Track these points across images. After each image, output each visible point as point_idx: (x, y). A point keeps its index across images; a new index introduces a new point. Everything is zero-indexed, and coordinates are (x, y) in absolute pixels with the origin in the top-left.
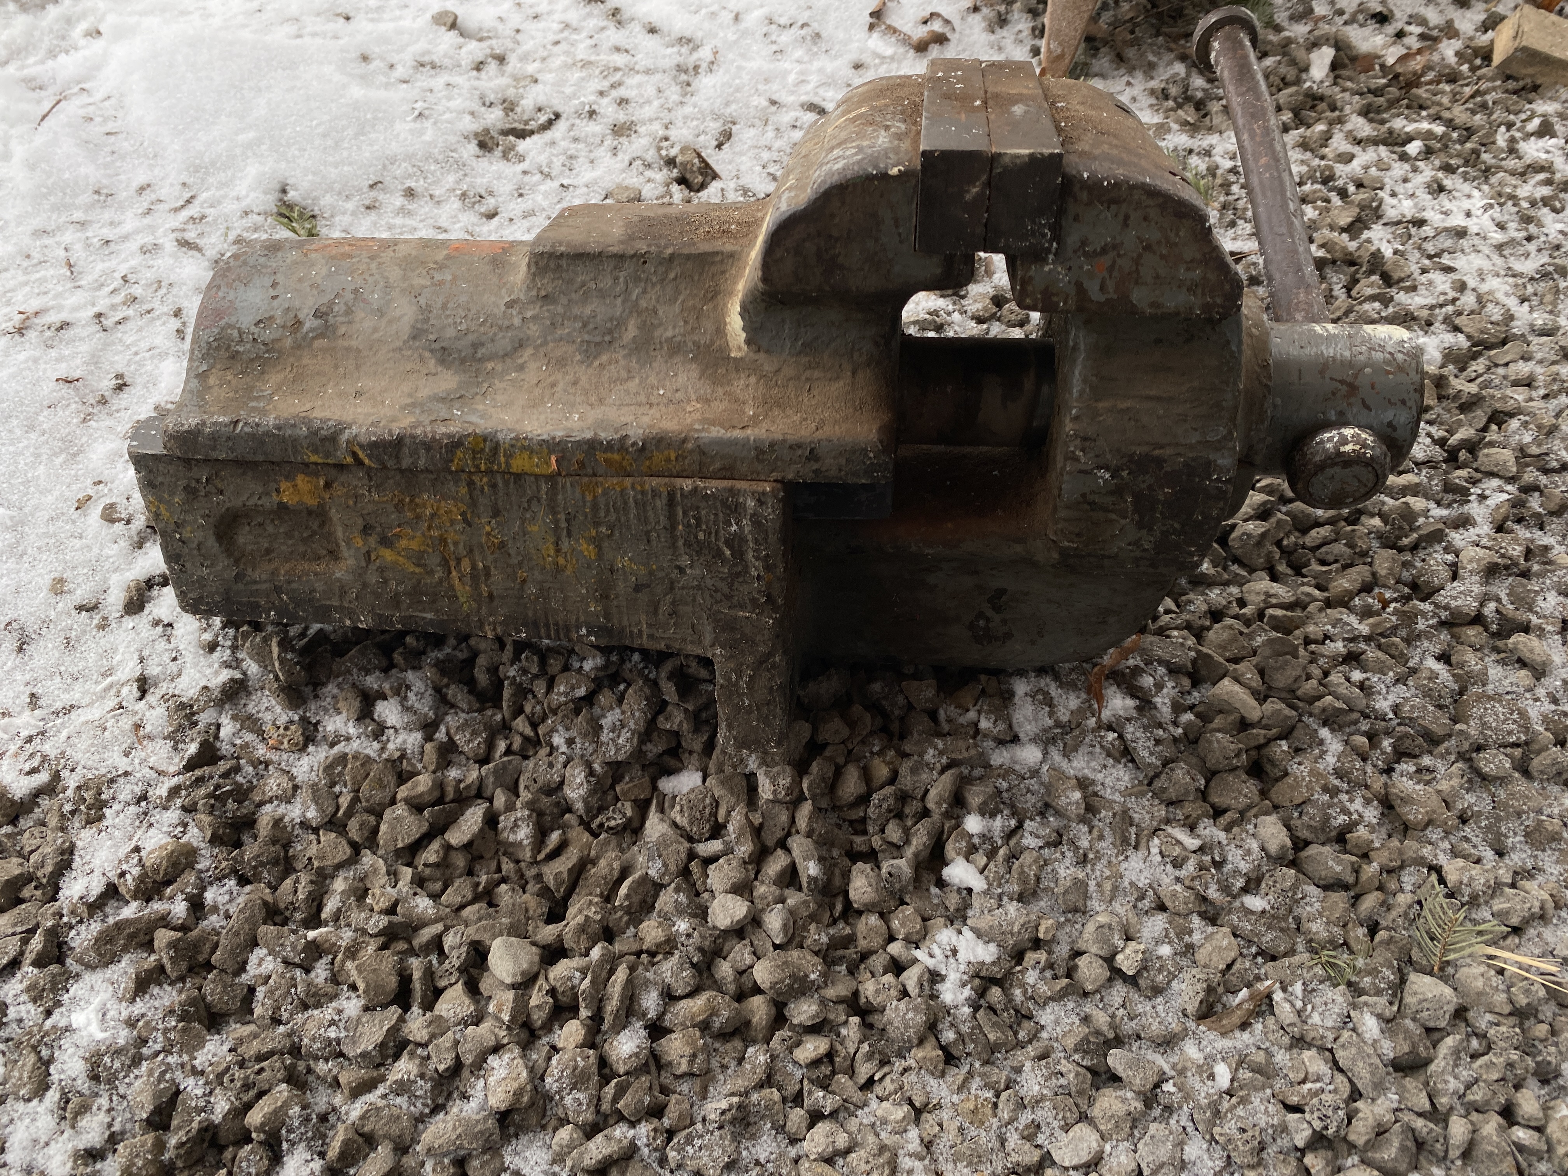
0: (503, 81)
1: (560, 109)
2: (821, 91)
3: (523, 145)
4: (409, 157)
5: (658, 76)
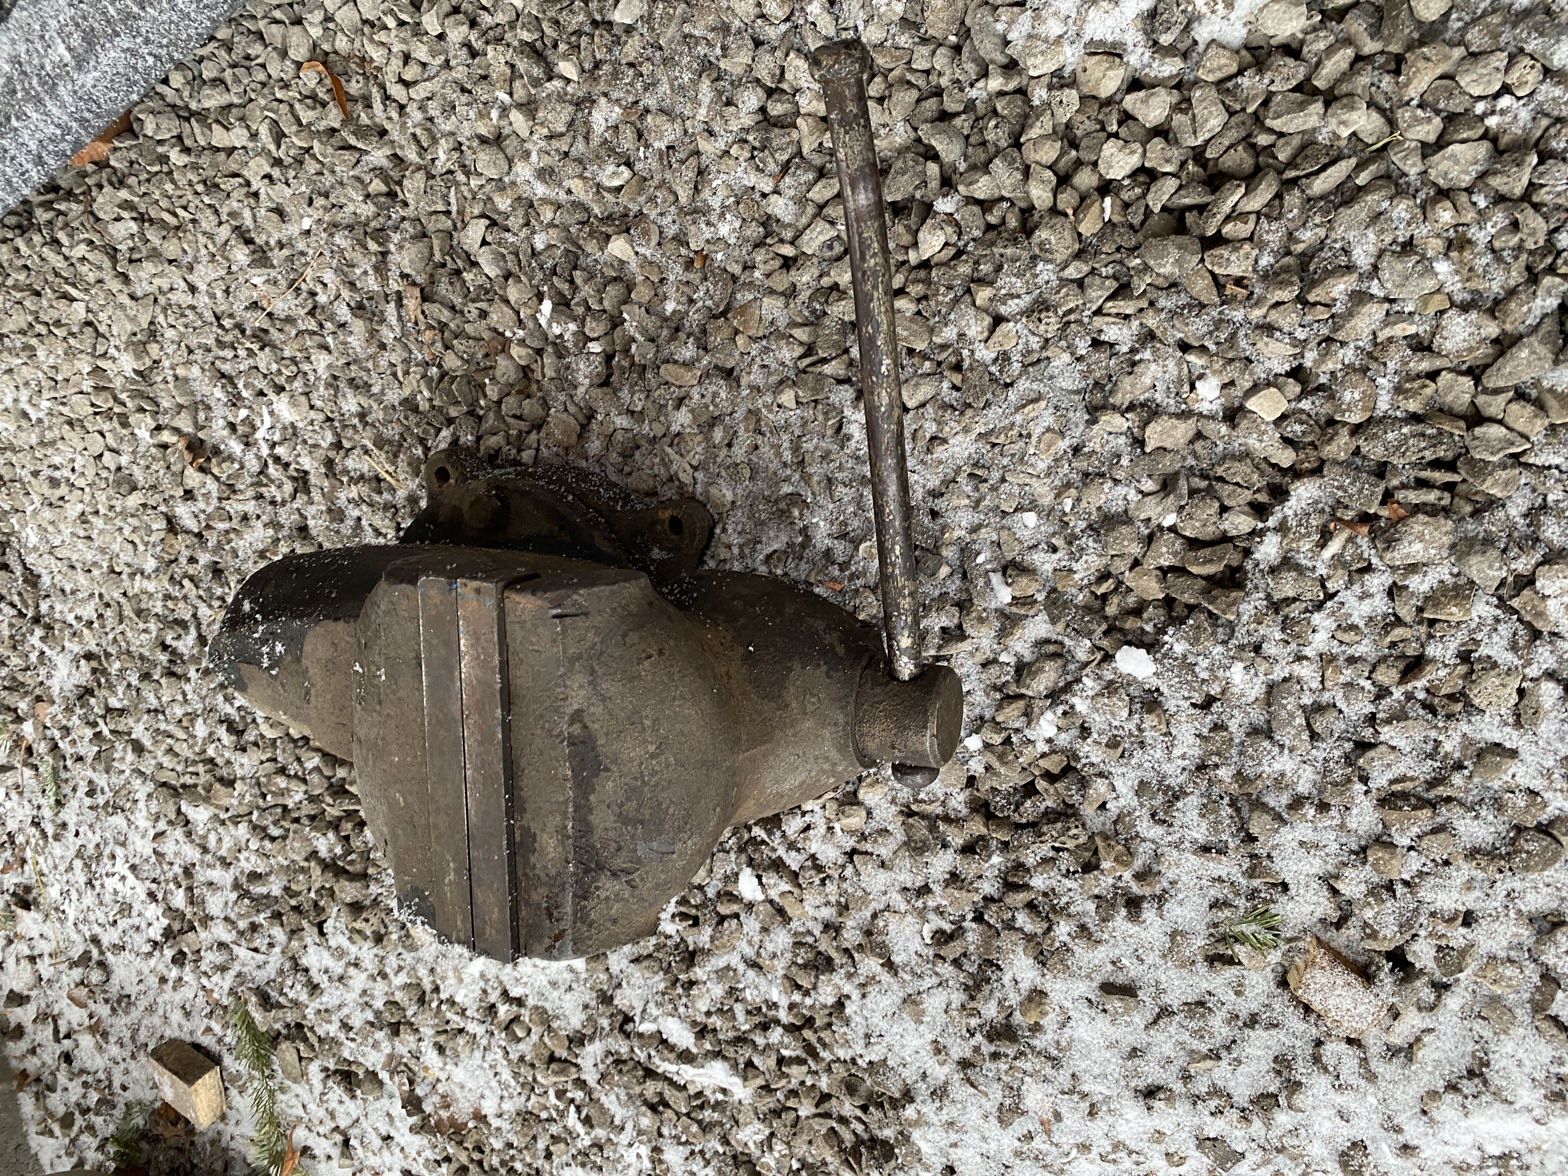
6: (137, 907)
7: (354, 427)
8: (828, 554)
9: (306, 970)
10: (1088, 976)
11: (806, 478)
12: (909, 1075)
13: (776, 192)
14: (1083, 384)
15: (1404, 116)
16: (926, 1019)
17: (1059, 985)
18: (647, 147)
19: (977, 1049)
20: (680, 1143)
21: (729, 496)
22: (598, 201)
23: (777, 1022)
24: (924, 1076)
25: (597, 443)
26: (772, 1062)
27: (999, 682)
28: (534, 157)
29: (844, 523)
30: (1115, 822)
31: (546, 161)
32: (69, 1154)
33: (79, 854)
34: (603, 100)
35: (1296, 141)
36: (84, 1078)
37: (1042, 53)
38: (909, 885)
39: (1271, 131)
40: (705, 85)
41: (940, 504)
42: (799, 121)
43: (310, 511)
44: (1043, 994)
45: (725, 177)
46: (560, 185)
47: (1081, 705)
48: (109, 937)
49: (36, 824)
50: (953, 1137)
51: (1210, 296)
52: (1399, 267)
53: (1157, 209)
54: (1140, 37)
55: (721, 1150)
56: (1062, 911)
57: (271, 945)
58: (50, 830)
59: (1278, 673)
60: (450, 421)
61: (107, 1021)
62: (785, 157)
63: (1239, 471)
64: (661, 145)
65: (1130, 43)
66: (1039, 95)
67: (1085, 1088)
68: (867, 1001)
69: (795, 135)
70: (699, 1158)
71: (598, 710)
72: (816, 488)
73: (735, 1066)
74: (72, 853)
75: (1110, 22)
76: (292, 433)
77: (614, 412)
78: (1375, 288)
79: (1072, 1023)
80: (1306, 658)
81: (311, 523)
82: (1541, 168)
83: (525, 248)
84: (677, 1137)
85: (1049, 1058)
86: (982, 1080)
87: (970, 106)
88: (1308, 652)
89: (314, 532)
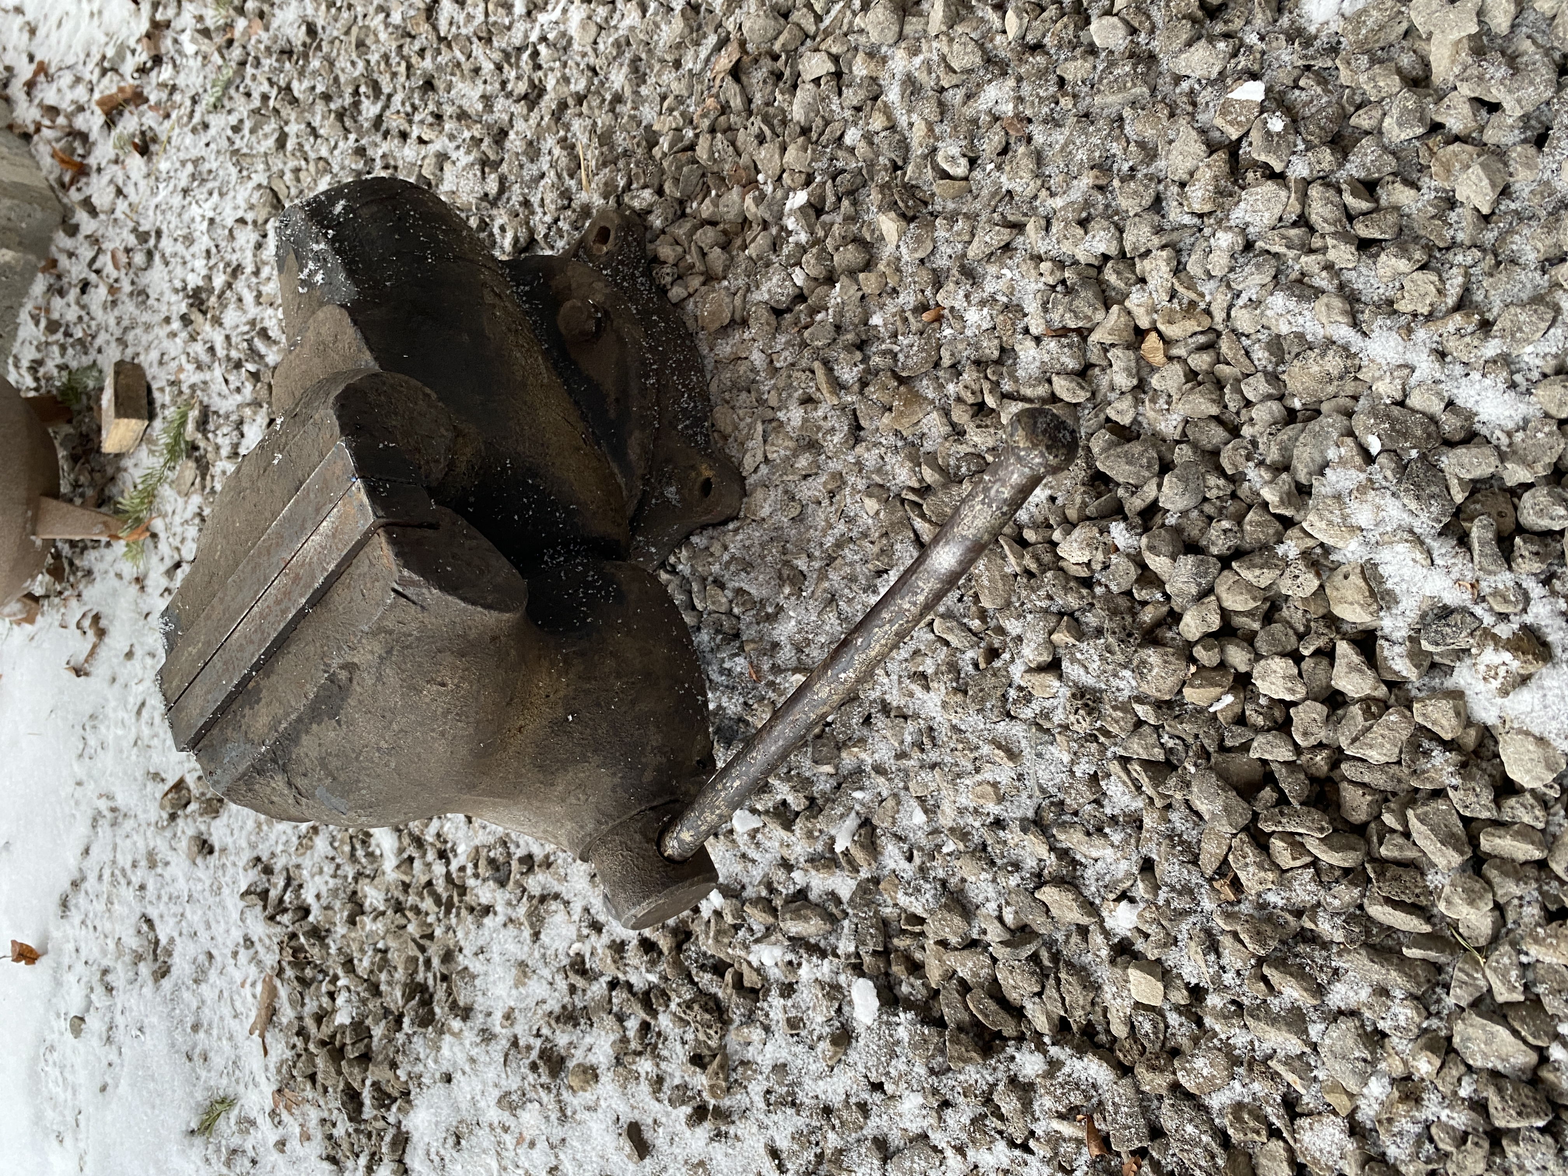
0: (119, 967)
1: (138, 915)
2: (129, 707)
3: (163, 941)
4: (170, 1033)
5: (118, 841)
6: (194, 249)
7: (604, 100)
8: (776, 646)
9: (242, 435)
10: (633, 1108)
11: (823, 575)
12: (480, 1004)
13: (1038, 340)
14: (1053, 790)
15: (1504, 955)
16: (521, 989)
17: (610, 1087)
18: (999, 168)
19: (529, 1048)
20: (331, 844)
21: (765, 512)
22: (918, 166)
23: (448, 863)
24: (489, 1014)
25: (728, 349)
26: (424, 879)
27: (775, 885)
28: (918, 60)
29: (808, 642)
30: (742, 1063)
31: (922, 77)
32: (38, 349)
33: (196, 162)
34: (1011, 82)
35: (1410, 854)
36: (83, 313)
37: (1330, 523)
38: (592, 911)
39: (1405, 823)
40: (1087, 180)
41: (879, 721)
42: (1115, 308)
43: (520, 125)
44: (596, 1077)
45: (1018, 277)
46: (909, 112)
47: (805, 973)
48: (166, 243)
49: (194, 101)
50: (467, 1069)
51: (1209, 864)
52: (1350, 1043)
53: (1254, 755)
54: (1413, 616)
55: (350, 880)
56: (657, 1057)
57: (238, 390)
58: (197, 119)
59: (938, 1138)
60: (660, 192)
61: (123, 296)
62: (1072, 325)
63: (1075, 994)
64: (1006, 183)
65: (1401, 607)
66: (1290, 548)
67: (562, 1156)
68: (503, 931)
69: (1099, 316)
70: (333, 866)
71: (369, 680)
72: (818, 593)
73: (401, 850)
74: (194, 153)
75: (1407, 573)
76: (563, 45)
77: (760, 344)
78: (1315, 1031)
79: (593, 1114)
80: (964, 1156)
81: (512, 135)
82: (1536, 1135)
83: (835, 128)
84: (334, 838)
85: (562, 1110)
86: (514, 1065)
87: (1237, 479)
88: (971, 1153)
89: (507, 145)
